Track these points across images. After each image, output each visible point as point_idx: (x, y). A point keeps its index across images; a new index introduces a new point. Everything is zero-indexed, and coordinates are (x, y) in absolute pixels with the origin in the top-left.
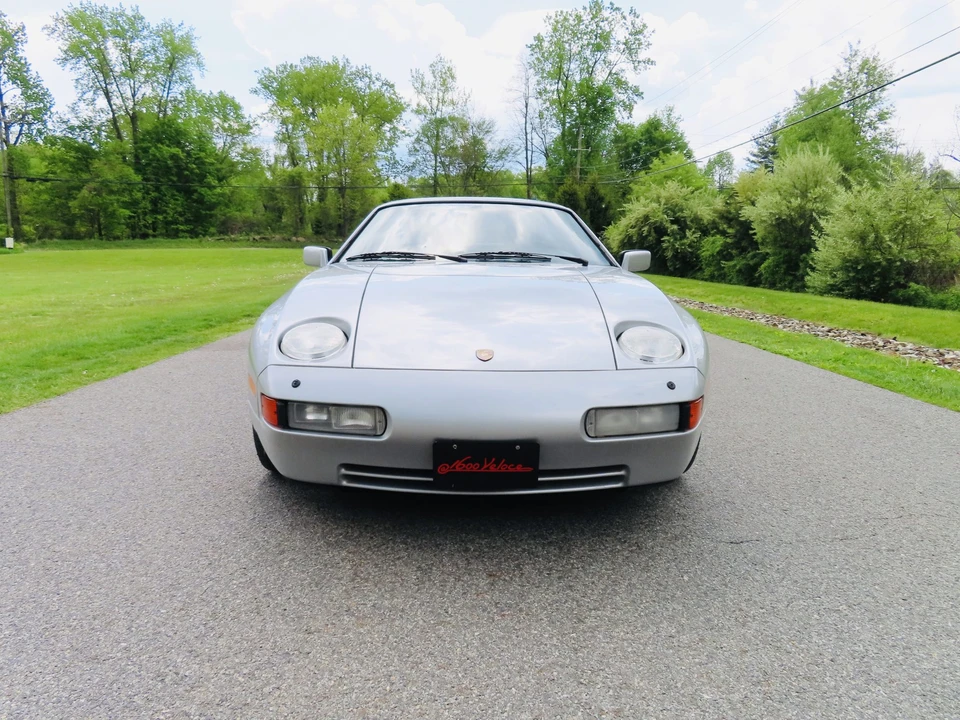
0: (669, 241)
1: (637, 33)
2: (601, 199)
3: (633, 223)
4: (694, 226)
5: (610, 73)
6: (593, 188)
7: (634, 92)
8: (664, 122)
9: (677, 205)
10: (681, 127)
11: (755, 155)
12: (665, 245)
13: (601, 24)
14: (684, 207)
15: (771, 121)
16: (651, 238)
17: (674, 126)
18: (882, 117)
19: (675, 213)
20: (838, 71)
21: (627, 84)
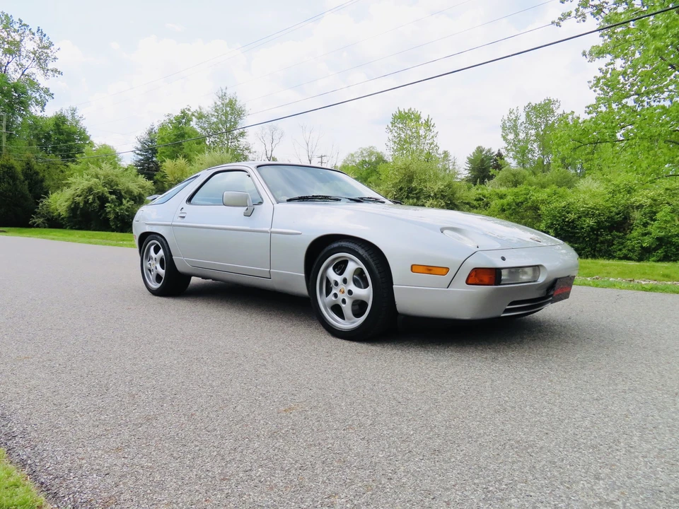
0: (111, 207)
1: (44, 48)
2: (37, 173)
3: (79, 192)
4: (127, 196)
5: (23, 74)
6: (28, 164)
7: (45, 92)
8: (70, 118)
9: (112, 181)
10: (83, 124)
11: (138, 150)
12: (108, 210)
13: (13, 34)
14: (118, 182)
15: (148, 128)
16: (96, 205)
17: (77, 122)
18: (242, 134)
19: (112, 187)
20: (215, 103)
21: (38, 85)
